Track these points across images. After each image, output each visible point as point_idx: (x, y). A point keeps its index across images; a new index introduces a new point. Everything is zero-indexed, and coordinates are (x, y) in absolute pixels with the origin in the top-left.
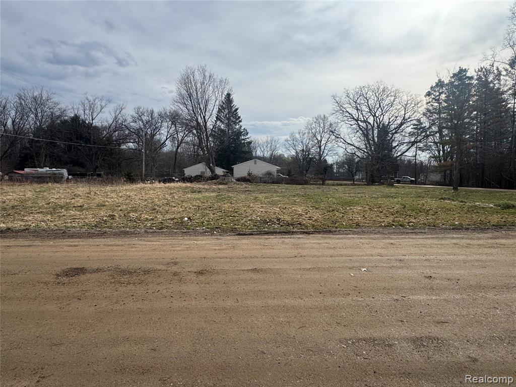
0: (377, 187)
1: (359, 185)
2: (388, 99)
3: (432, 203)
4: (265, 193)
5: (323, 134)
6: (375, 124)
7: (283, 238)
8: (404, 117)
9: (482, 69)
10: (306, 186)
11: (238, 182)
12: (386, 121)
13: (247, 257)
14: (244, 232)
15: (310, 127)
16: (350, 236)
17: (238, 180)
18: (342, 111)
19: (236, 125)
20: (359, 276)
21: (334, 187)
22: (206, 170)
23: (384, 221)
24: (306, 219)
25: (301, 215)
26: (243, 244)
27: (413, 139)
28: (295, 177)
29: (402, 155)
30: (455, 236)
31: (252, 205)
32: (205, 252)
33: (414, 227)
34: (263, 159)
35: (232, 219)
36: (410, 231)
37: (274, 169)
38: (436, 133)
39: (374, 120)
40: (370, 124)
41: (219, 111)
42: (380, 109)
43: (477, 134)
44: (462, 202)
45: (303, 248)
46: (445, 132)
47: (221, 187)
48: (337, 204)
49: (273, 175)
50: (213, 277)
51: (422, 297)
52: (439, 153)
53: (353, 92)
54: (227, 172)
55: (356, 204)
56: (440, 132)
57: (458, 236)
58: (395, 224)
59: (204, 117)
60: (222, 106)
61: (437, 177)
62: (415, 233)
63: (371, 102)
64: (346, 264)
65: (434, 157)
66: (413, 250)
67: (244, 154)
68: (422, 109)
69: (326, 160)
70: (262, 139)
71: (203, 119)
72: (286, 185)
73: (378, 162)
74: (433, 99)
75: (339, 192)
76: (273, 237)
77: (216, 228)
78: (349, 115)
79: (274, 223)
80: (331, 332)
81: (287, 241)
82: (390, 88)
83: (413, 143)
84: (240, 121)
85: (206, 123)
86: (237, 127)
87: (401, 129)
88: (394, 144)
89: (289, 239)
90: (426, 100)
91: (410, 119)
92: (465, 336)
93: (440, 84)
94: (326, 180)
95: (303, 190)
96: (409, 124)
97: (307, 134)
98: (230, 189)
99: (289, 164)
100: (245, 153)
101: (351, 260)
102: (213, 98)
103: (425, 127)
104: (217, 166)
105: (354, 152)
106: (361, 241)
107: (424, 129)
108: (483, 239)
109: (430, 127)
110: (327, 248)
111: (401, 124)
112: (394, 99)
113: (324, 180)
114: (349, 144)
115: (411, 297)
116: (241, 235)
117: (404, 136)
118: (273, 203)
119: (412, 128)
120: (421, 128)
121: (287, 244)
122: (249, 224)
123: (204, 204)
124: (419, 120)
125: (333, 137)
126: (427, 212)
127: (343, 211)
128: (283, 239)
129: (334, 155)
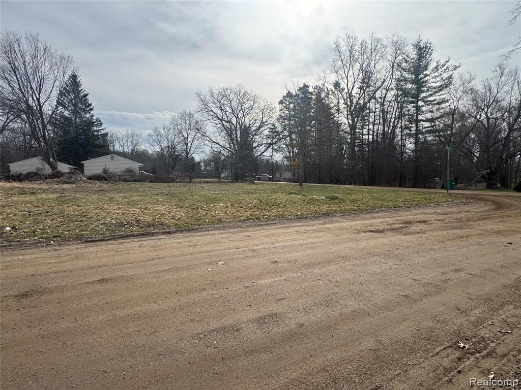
0: (240, 184)
1: (225, 182)
2: (248, 103)
3: (282, 197)
4: (124, 192)
5: (189, 132)
6: (238, 125)
7: (141, 240)
8: (262, 121)
9: (317, 87)
10: (171, 184)
11: (90, 181)
12: (247, 123)
13: (95, 266)
14: (93, 239)
15: (175, 123)
16: (212, 232)
17: (90, 178)
18: (207, 109)
19: (85, 114)
20: (216, 270)
21: (200, 185)
22: (43, 166)
23: (243, 216)
24: (169, 218)
25: (164, 214)
26: (90, 252)
27: (269, 141)
28: (160, 175)
29: (261, 155)
30: (297, 224)
31: (105, 206)
32: (34, 268)
33: (268, 219)
34: (123, 155)
35: (78, 224)
36: (264, 223)
37: (135, 166)
38: (287, 136)
39: (237, 121)
40: (233, 124)
41: (61, 94)
42: (241, 111)
43: (315, 139)
44: (304, 195)
45: (163, 250)
46: (294, 136)
47: (65, 186)
48: (202, 201)
49: (135, 173)
50: (43, 298)
51: (268, 281)
52: (290, 155)
53: (216, 92)
54: (75, 169)
55: (220, 200)
56: (290, 136)
57: (299, 224)
58: (252, 217)
59: (38, 100)
60: (65, 89)
61: (288, 175)
62: (268, 224)
63: (234, 104)
64: (205, 260)
65: (286, 157)
66: (265, 240)
67: (97, 149)
68: (276, 115)
69: (193, 158)
70: (121, 132)
71: (36, 102)
72: (150, 184)
73: (241, 161)
74: (285, 107)
75: (204, 190)
76: (129, 241)
77: (55, 237)
78: (214, 115)
79: (133, 225)
80: (184, 331)
81: (145, 243)
82: (249, 93)
83: (270, 145)
84: (92, 109)
85: (41, 107)
86: (88, 115)
87: (260, 131)
88: (255, 145)
89: (148, 242)
90: (279, 107)
91: (267, 123)
92: (296, 307)
93: (289, 95)
94: (193, 177)
95: (168, 188)
96: (266, 127)
97: (172, 130)
98: (78, 189)
99: (154, 160)
100: (100, 146)
101: (210, 255)
102: (51, 76)
103: (279, 131)
104: (61, 161)
105: (219, 151)
106: (222, 236)
107: (278, 133)
108: (316, 225)
109: (282, 131)
110: (188, 246)
111: (260, 127)
112: (254, 104)
113: (191, 178)
114: (214, 142)
115: (259, 282)
116: (90, 242)
117: (263, 138)
118: (133, 204)
119: (269, 131)
120: (276, 132)
121: (145, 247)
122: (101, 228)
123: (37, 209)
124: (274, 125)
125: (199, 135)
126: (278, 206)
127: (206, 209)
128: (142, 242)
129: (201, 153)
